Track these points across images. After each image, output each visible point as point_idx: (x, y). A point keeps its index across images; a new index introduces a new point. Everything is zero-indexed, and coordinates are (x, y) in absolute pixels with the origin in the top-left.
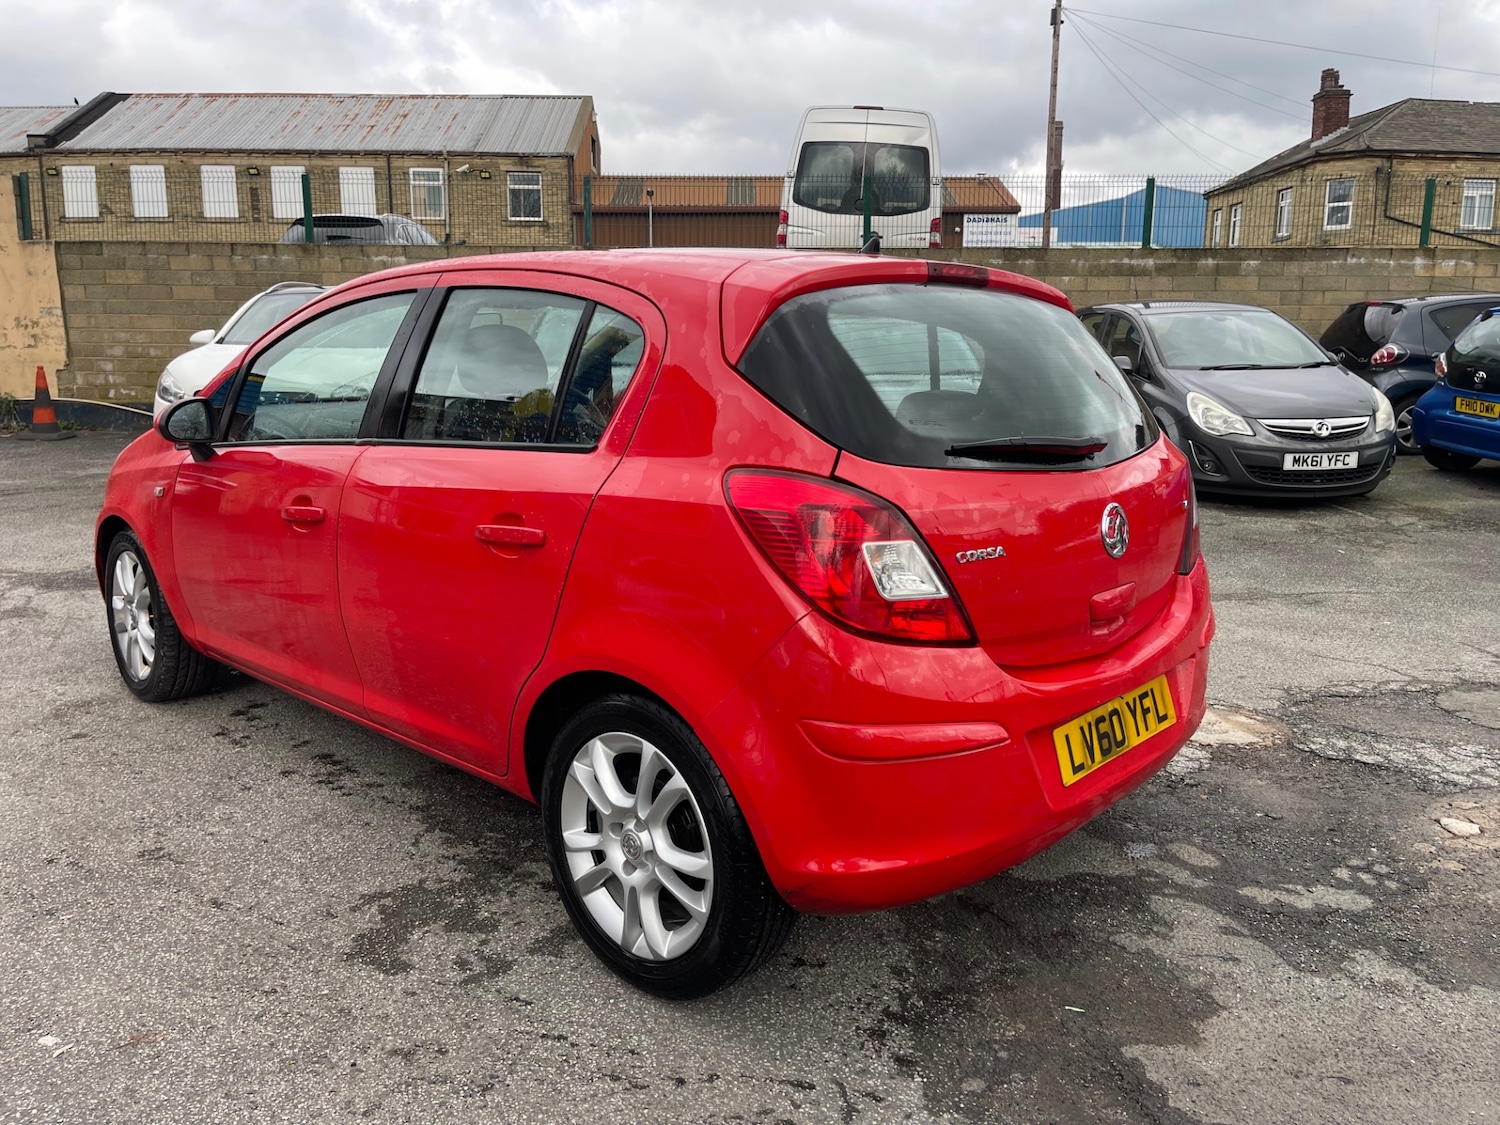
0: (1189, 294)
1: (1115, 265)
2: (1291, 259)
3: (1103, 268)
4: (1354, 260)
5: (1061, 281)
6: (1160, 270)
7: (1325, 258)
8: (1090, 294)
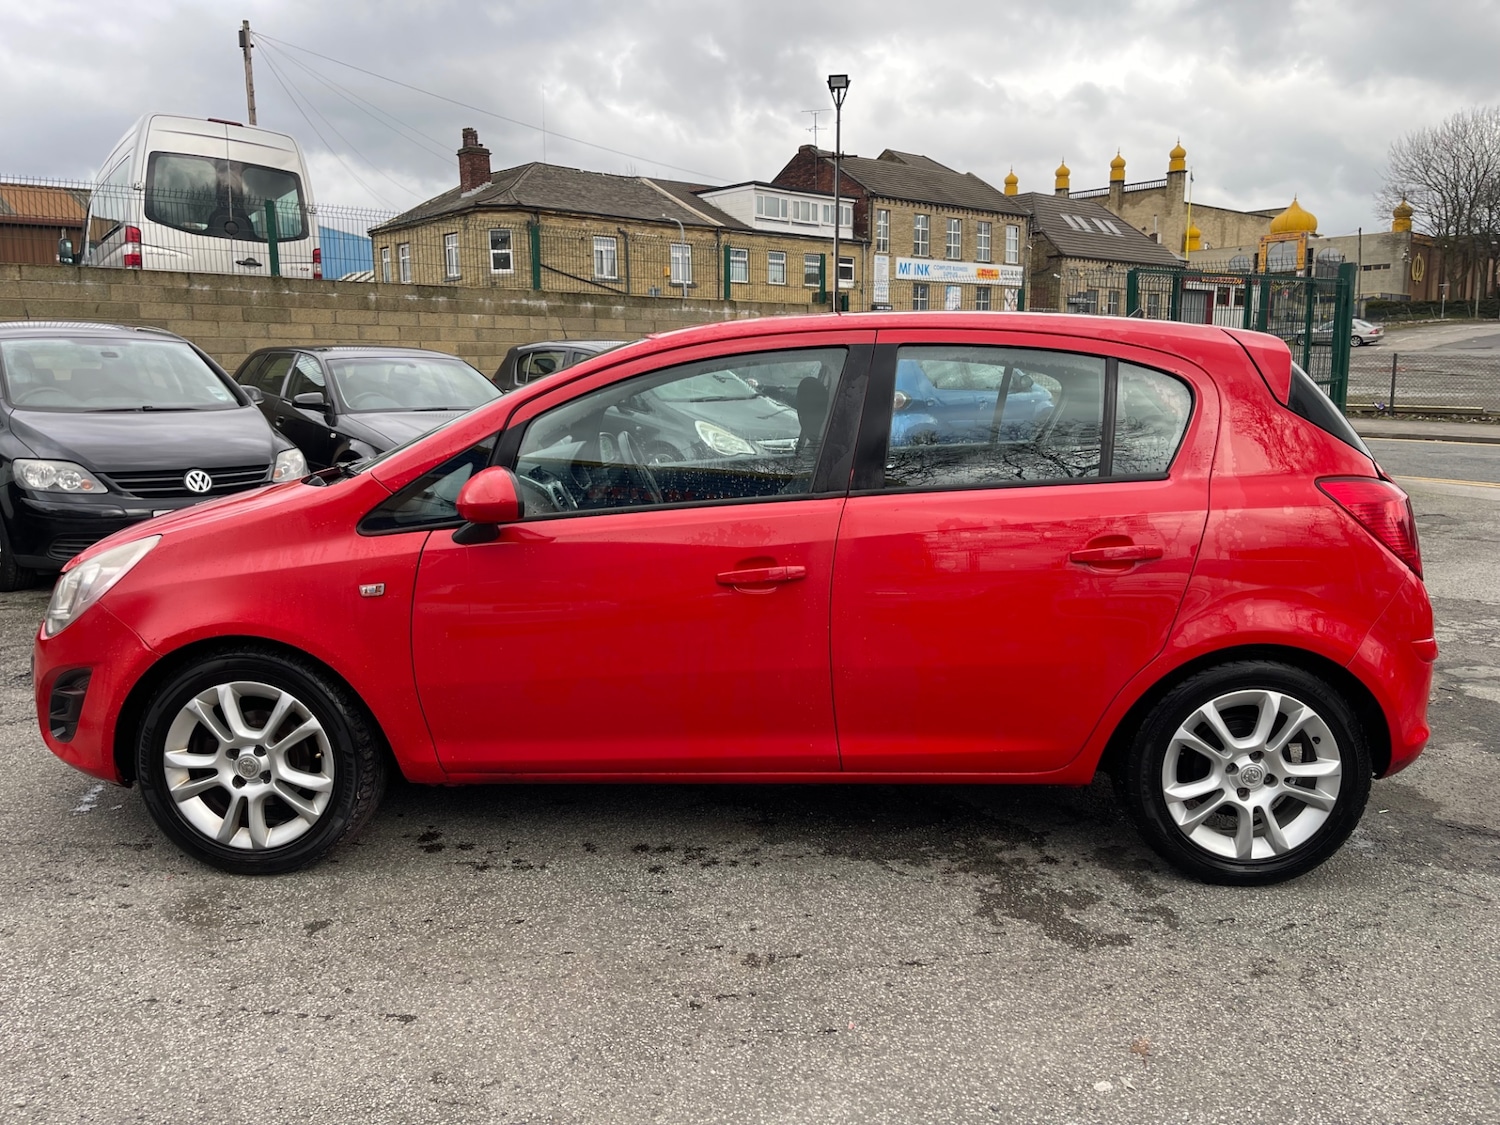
0: (576, 333)
1: (516, 305)
2: (645, 306)
3: (506, 307)
4: (687, 309)
5: (472, 318)
6: (553, 311)
7: (668, 306)
8: (498, 332)
